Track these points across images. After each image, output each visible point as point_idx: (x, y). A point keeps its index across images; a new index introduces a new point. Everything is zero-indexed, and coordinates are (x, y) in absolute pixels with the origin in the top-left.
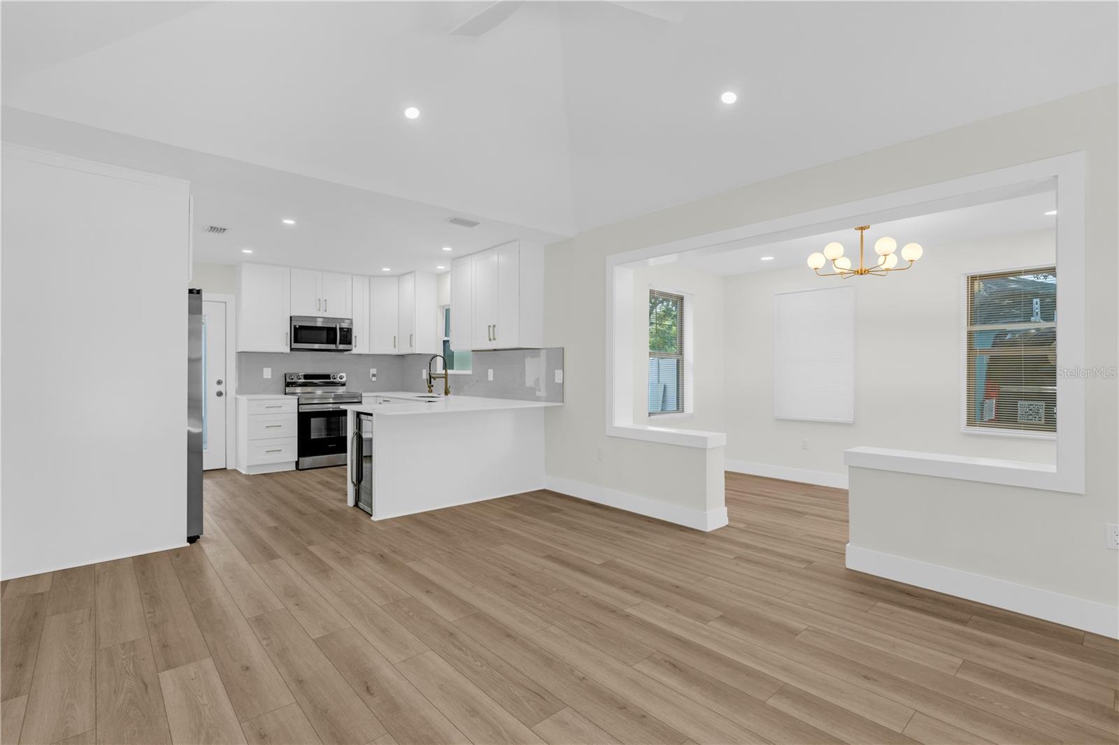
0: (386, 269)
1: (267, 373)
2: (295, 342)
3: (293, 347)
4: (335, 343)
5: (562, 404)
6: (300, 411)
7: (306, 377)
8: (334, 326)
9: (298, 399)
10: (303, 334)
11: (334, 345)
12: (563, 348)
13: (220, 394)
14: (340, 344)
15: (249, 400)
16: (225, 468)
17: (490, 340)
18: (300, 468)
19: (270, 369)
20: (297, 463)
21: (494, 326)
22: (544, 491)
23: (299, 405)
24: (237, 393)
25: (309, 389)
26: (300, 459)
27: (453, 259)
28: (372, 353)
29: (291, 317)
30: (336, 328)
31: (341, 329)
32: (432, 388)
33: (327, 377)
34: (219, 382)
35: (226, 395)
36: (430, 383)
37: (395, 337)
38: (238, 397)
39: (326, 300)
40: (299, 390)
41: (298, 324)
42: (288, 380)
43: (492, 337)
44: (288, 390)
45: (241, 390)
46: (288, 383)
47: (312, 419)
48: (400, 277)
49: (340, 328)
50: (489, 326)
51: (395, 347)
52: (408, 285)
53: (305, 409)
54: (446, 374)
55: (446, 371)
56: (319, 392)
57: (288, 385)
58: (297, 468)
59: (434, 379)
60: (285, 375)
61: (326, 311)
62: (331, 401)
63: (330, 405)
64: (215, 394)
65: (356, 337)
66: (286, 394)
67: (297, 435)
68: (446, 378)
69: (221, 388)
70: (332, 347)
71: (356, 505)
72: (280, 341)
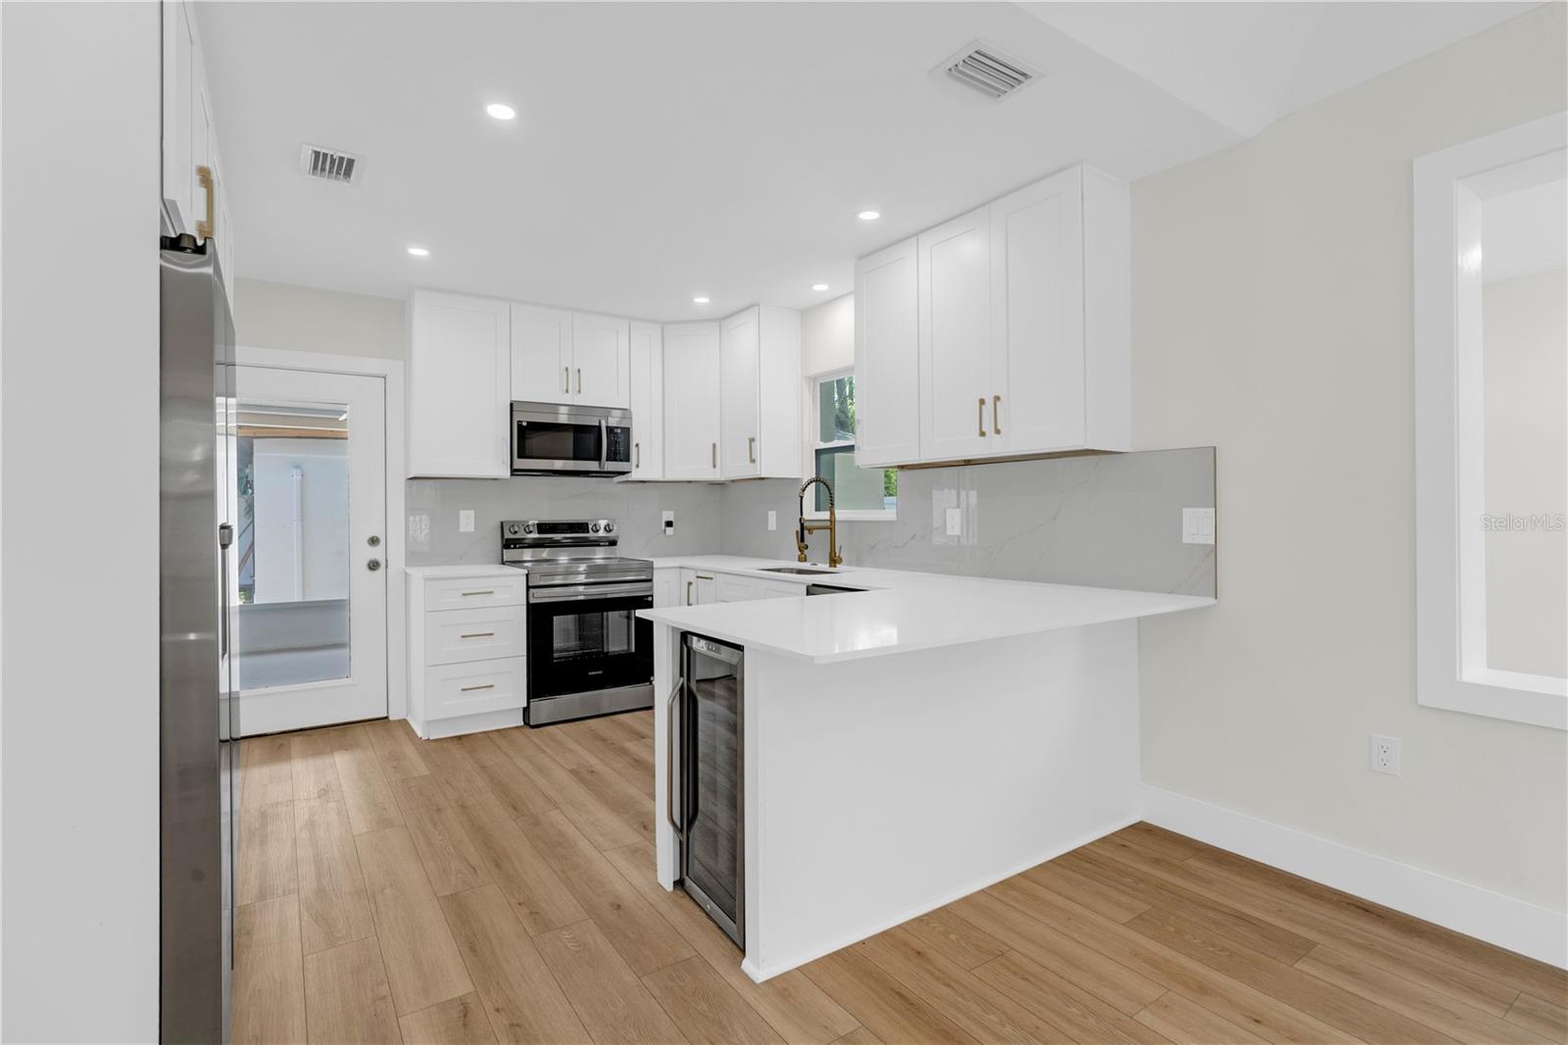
0: (702, 300)
1: (467, 521)
2: (520, 456)
3: (515, 467)
4: (598, 458)
5: (1211, 601)
6: (532, 601)
7: (542, 528)
8: (597, 424)
9: (527, 575)
10: (536, 441)
11: (596, 463)
12: (1215, 448)
13: (373, 566)
14: (608, 460)
15: (427, 579)
16: (386, 718)
17: (983, 434)
18: (532, 723)
19: (472, 512)
20: (526, 711)
21: (997, 398)
22: (1142, 829)
23: (528, 588)
24: (406, 565)
25: (545, 553)
26: (534, 703)
27: (861, 257)
28: (668, 478)
29: (511, 405)
30: (599, 427)
31: (610, 430)
32: (806, 552)
33: (582, 527)
34: (374, 541)
35: (387, 567)
36: (802, 540)
37: (714, 445)
38: (409, 570)
39: (579, 371)
40: (527, 554)
41: (526, 418)
42: (508, 535)
43: (988, 427)
44: (509, 554)
45: (414, 557)
46: (507, 540)
47: (555, 618)
48: (722, 320)
49: (607, 427)
50: (982, 402)
51: (714, 466)
52: (745, 336)
53: (541, 596)
54: (832, 521)
55: (832, 514)
56: (563, 557)
57: (508, 544)
58: (527, 722)
59: (810, 533)
60: (502, 523)
61: (579, 391)
62: (582, 579)
63: (581, 589)
64: (365, 566)
65: (637, 445)
66: (503, 563)
67: (524, 651)
68: (832, 529)
69: (376, 553)
70: (592, 466)
71: (679, 884)
72: (491, 455)
